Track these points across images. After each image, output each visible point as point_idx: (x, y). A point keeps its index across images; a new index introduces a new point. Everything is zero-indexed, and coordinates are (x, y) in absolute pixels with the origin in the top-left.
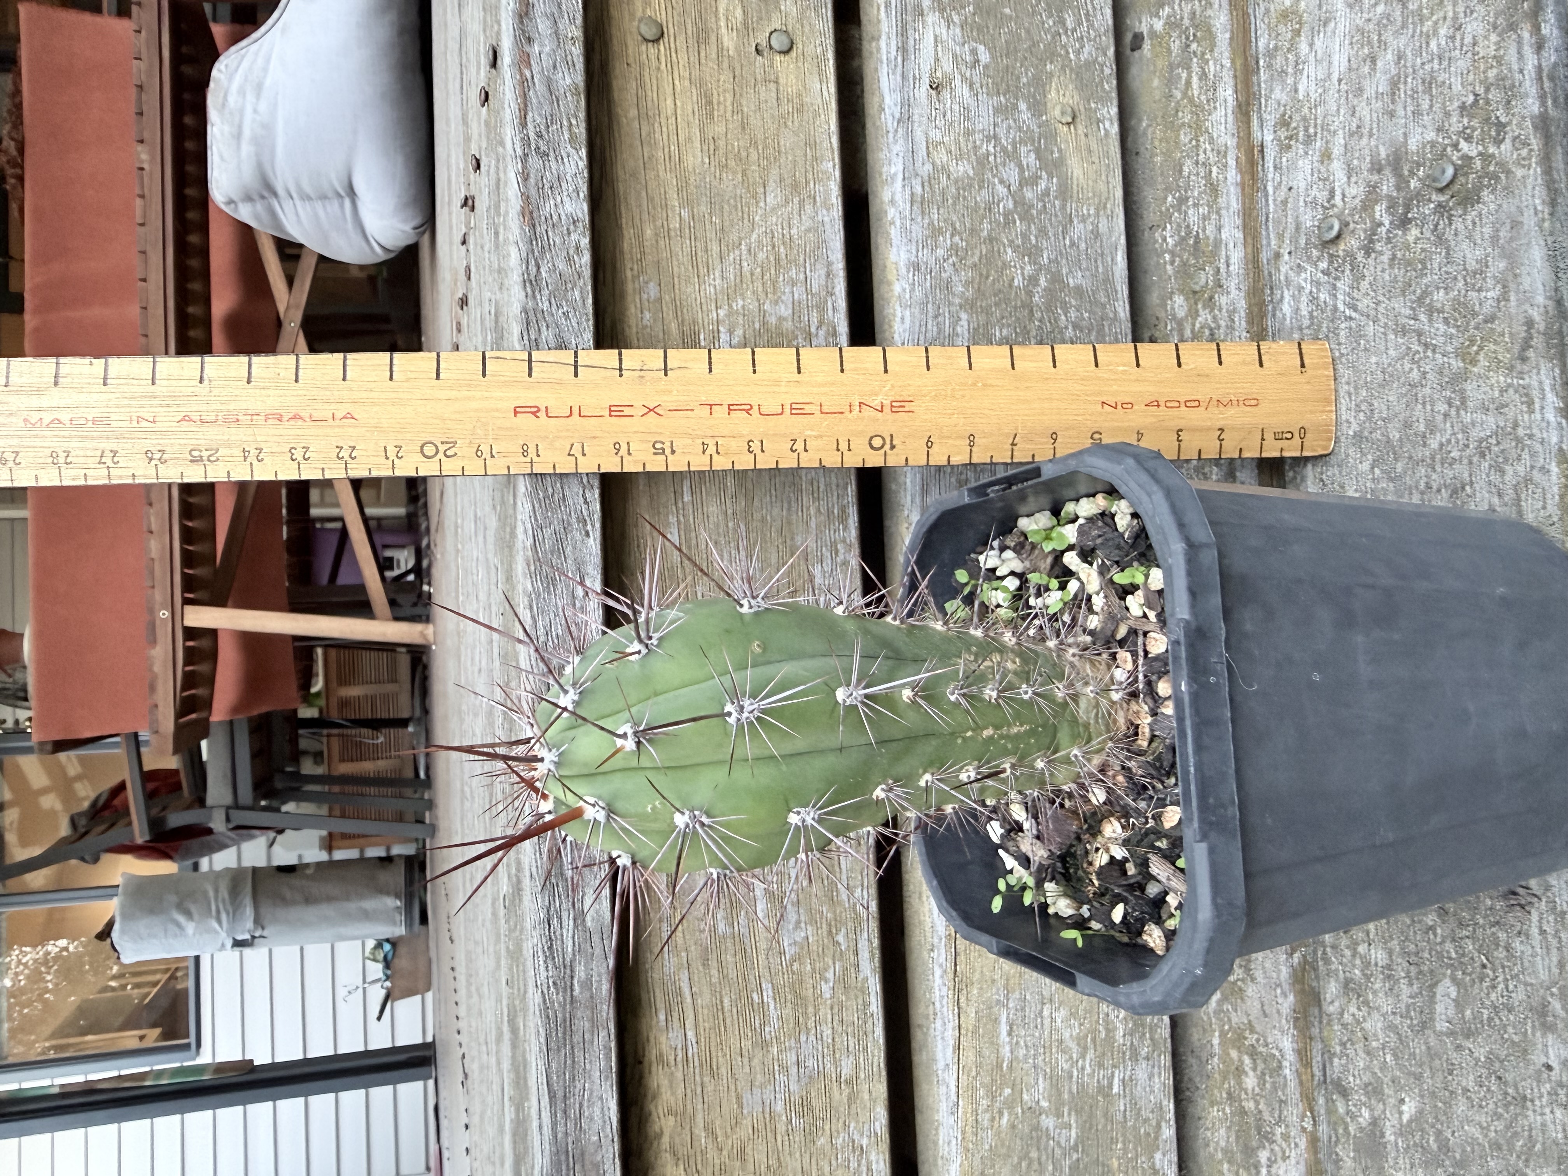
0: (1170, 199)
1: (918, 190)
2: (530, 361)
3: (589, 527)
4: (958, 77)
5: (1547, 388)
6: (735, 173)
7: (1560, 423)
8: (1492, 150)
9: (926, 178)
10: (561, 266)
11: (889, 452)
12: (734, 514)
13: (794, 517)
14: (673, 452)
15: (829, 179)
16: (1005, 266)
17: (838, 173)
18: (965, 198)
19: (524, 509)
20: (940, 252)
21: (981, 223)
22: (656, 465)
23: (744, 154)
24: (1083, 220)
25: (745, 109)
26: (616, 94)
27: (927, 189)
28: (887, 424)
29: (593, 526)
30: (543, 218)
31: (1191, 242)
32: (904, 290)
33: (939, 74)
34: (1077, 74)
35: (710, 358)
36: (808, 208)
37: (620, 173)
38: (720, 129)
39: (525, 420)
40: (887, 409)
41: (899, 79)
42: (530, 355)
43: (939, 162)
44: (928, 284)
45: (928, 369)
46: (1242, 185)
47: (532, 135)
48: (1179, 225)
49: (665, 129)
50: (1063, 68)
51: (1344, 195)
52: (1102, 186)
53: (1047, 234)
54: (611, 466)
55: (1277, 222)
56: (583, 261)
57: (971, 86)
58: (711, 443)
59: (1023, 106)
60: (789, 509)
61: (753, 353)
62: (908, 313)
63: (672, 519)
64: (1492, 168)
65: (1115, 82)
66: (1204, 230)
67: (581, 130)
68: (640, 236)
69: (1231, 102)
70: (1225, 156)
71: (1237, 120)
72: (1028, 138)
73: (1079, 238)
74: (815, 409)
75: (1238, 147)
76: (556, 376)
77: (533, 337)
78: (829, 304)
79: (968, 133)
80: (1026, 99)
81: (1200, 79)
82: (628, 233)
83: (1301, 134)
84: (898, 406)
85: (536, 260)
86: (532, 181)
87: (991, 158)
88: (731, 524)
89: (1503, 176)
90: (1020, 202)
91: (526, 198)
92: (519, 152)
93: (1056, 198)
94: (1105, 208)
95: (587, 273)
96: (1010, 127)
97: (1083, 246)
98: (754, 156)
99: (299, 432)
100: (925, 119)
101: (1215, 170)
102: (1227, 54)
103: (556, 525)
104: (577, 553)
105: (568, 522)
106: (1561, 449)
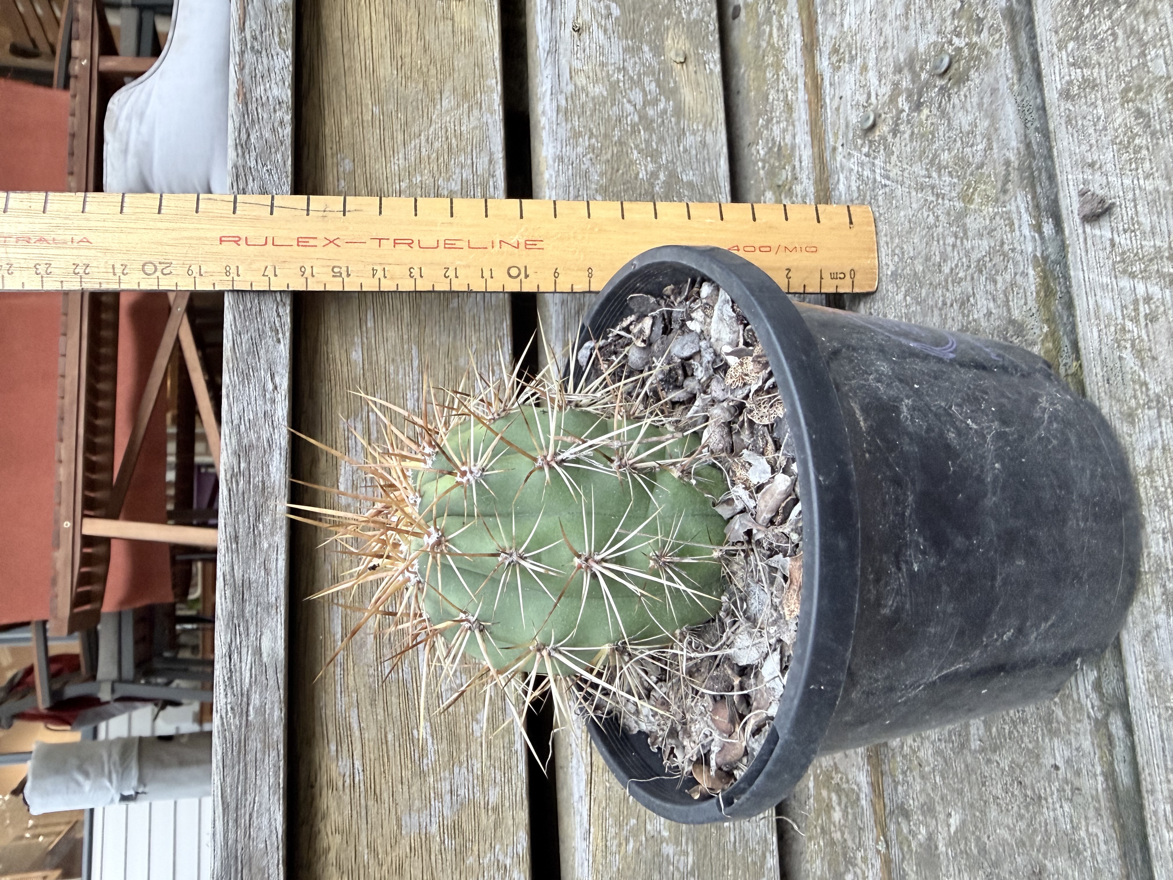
0: (761, 121)
1: (563, 103)
2: (235, 202)
3: (280, 335)
4: (595, 25)
6: (417, 83)
7: (1032, 236)
8: (975, 39)
9: (569, 95)
10: (267, 134)
11: (523, 280)
12: (409, 338)
13: (459, 343)
14: (348, 275)
15: (492, 91)
16: (632, 163)
17: (499, 88)
18: (599, 111)
20: (580, 150)
21: (613, 130)
22: (334, 286)
23: (425, 70)
24: (694, 133)
25: (427, 38)
26: (324, 20)
27: (570, 102)
28: (522, 258)
29: (284, 334)
30: (254, 98)
31: (776, 150)
32: (551, 176)
33: (580, 21)
34: (688, 29)
35: (380, 204)
36: (476, 112)
37: (325, 77)
38: (406, 50)
39: (229, 247)
40: (522, 246)
41: (549, 23)
42: (235, 198)
43: (579, 84)
44: (570, 171)
45: (555, 216)
46: (810, 103)
47: (248, 37)
48: (767, 141)
49: (362, 48)
50: (677, 23)
51: (877, 95)
52: (709, 111)
53: (665, 142)
54: (298, 286)
55: (833, 124)
56: (285, 132)
57: (605, 31)
58: (379, 268)
59: (646, 48)
60: (455, 337)
61: (417, 200)
62: (554, 193)
63: (357, 340)
64: (976, 53)
65: (717, 36)
66: (784, 139)
67: (289, 36)
68: (339, 124)
69: (799, 43)
70: (796, 82)
71: (803, 55)
72: (650, 71)
73: (691, 146)
74: (465, 244)
75: (806, 74)
76: (255, 213)
77: (241, 187)
78: (491, 183)
79: (603, 65)
80: (649, 43)
81: (778, 30)
82: (330, 122)
83: (847, 56)
84: (531, 244)
85: (247, 130)
86: (247, 71)
87: (621, 84)
88: (406, 346)
89: (983, 57)
90: (643, 117)
91: (241, 83)
92: (238, 49)
93: (672, 116)
94: (710, 125)
95: (288, 141)
96: (636, 63)
97: (694, 152)
98: (433, 72)
99: (43, 251)
100: (569, 53)
101: (790, 93)
102: (795, 9)
103: (253, 333)
104: (269, 355)
105: (263, 330)
106: (1035, 256)
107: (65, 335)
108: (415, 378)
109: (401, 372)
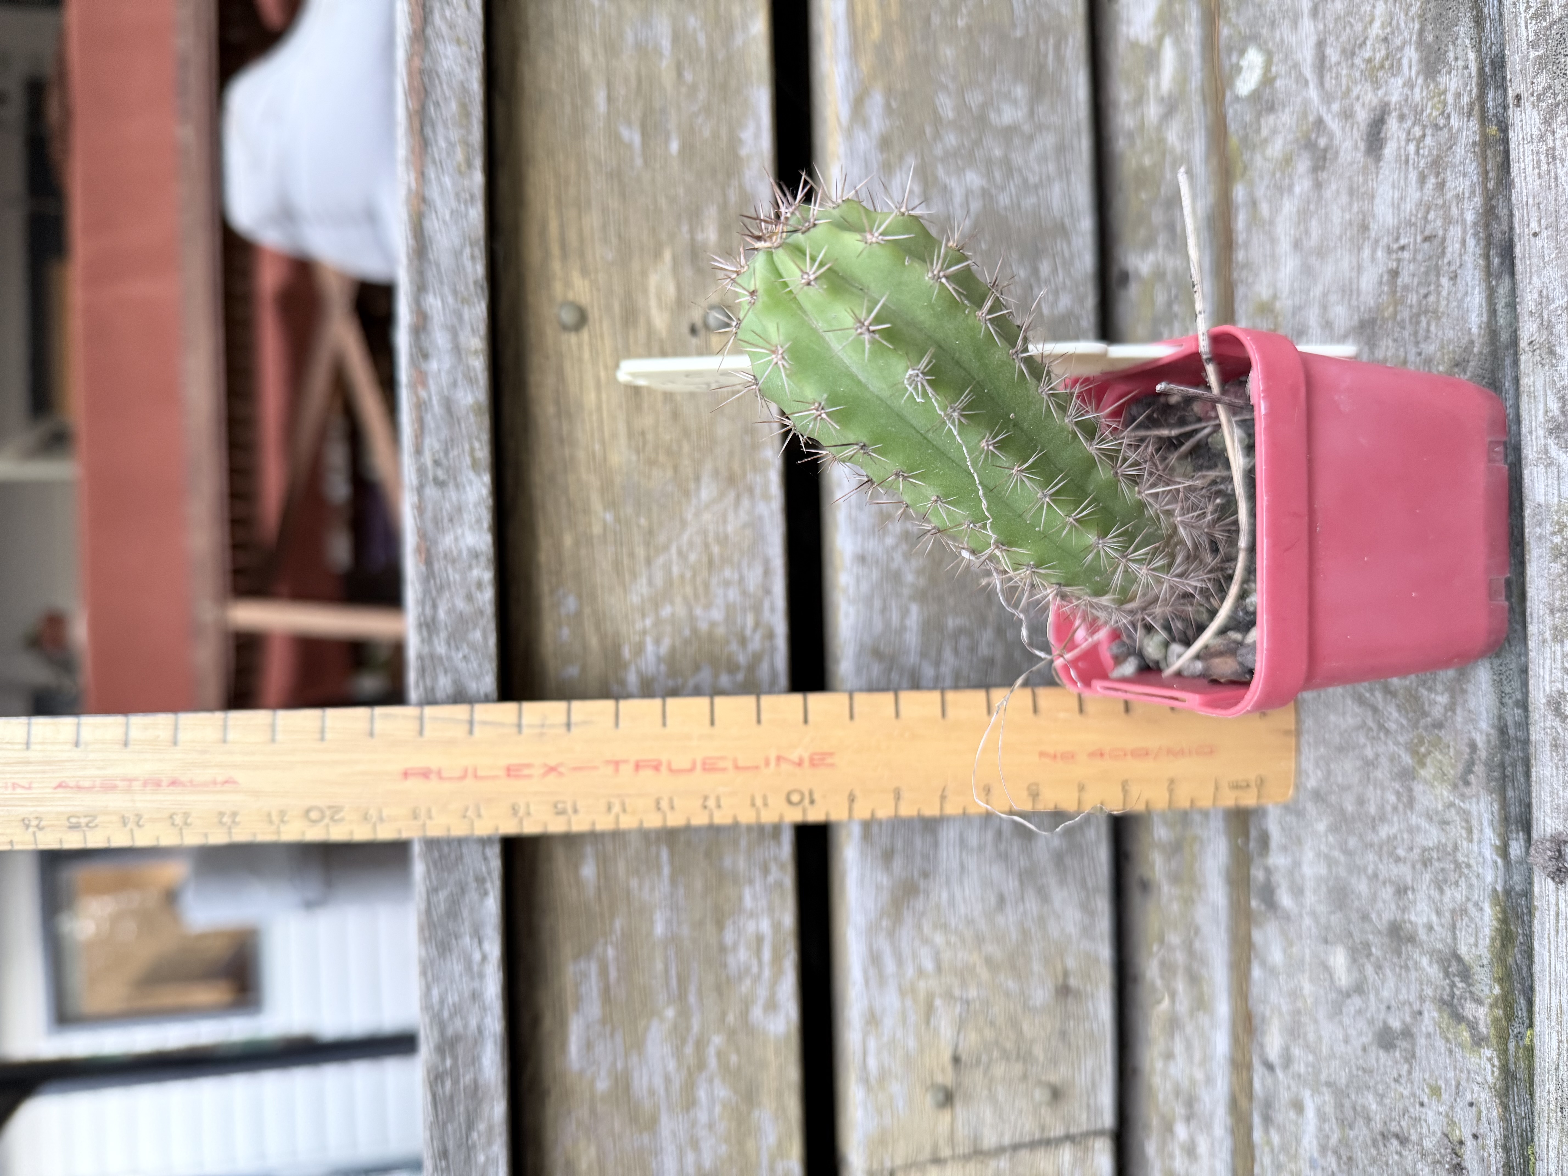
2: (422, 718)
5: (1486, 823)
6: (665, 469)
7: (1496, 863)
10: (461, 604)
11: (808, 806)
14: (575, 811)
15: (767, 468)
20: (888, 541)
22: (560, 826)
23: (676, 448)
28: (806, 780)
30: (442, 554)
32: (849, 583)
35: (617, 710)
36: (745, 502)
37: (538, 479)
39: (417, 782)
40: (806, 763)
42: (422, 711)
44: (874, 577)
45: (850, 719)
47: (430, 465)
49: (588, 427)
54: (510, 827)
56: (486, 598)
58: (617, 802)
61: (663, 703)
67: (485, 451)
68: (558, 546)
74: (729, 764)
76: (449, 734)
78: (766, 603)
82: (545, 544)
84: (819, 760)
85: (434, 600)
86: (430, 515)
91: (423, 535)
95: (490, 610)
98: (687, 449)
103: (453, 887)
104: (475, 914)
106: (1494, 891)
108: (667, 891)
109: (647, 885)
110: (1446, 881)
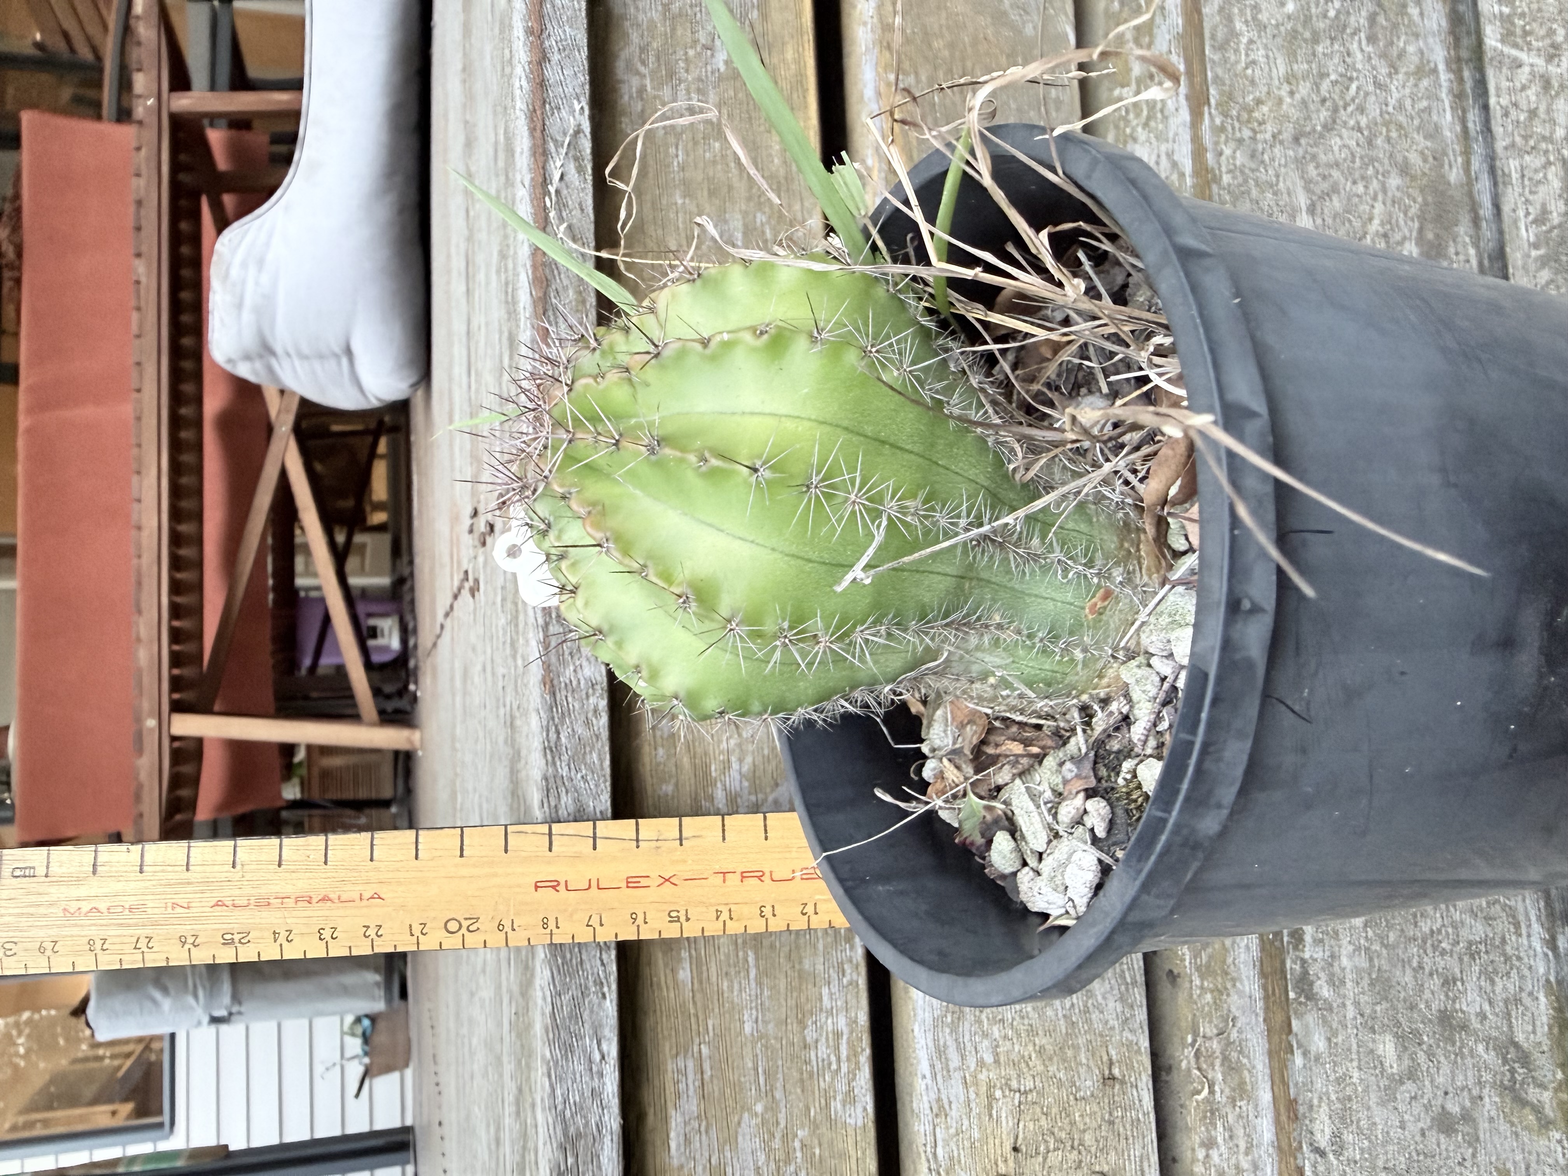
2: (550, 836)
10: (580, 730)
14: (688, 919)
19: (542, 975)
22: (671, 932)
29: (609, 987)
30: (563, 685)
35: (723, 825)
39: (546, 894)
42: (550, 829)
54: (628, 934)
56: (601, 723)
58: (724, 910)
61: (765, 818)
76: (574, 849)
77: (553, 804)
85: (556, 726)
88: (741, 954)
91: (547, 667)
92: (541, 621)
95: (605, 734)
99: (327, 913)
103: (574, 991)
104: (594, 1017)
105: (586, 987)
106: (1548, 981)
107: (139, 473)
108: (753, 993)
109: (736, 987)
110: (1496, 972)
